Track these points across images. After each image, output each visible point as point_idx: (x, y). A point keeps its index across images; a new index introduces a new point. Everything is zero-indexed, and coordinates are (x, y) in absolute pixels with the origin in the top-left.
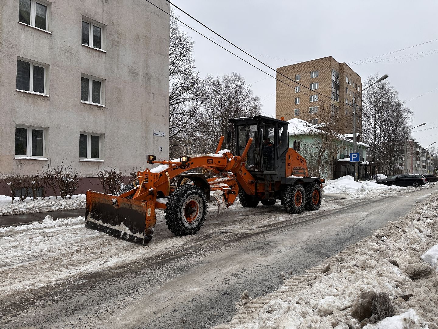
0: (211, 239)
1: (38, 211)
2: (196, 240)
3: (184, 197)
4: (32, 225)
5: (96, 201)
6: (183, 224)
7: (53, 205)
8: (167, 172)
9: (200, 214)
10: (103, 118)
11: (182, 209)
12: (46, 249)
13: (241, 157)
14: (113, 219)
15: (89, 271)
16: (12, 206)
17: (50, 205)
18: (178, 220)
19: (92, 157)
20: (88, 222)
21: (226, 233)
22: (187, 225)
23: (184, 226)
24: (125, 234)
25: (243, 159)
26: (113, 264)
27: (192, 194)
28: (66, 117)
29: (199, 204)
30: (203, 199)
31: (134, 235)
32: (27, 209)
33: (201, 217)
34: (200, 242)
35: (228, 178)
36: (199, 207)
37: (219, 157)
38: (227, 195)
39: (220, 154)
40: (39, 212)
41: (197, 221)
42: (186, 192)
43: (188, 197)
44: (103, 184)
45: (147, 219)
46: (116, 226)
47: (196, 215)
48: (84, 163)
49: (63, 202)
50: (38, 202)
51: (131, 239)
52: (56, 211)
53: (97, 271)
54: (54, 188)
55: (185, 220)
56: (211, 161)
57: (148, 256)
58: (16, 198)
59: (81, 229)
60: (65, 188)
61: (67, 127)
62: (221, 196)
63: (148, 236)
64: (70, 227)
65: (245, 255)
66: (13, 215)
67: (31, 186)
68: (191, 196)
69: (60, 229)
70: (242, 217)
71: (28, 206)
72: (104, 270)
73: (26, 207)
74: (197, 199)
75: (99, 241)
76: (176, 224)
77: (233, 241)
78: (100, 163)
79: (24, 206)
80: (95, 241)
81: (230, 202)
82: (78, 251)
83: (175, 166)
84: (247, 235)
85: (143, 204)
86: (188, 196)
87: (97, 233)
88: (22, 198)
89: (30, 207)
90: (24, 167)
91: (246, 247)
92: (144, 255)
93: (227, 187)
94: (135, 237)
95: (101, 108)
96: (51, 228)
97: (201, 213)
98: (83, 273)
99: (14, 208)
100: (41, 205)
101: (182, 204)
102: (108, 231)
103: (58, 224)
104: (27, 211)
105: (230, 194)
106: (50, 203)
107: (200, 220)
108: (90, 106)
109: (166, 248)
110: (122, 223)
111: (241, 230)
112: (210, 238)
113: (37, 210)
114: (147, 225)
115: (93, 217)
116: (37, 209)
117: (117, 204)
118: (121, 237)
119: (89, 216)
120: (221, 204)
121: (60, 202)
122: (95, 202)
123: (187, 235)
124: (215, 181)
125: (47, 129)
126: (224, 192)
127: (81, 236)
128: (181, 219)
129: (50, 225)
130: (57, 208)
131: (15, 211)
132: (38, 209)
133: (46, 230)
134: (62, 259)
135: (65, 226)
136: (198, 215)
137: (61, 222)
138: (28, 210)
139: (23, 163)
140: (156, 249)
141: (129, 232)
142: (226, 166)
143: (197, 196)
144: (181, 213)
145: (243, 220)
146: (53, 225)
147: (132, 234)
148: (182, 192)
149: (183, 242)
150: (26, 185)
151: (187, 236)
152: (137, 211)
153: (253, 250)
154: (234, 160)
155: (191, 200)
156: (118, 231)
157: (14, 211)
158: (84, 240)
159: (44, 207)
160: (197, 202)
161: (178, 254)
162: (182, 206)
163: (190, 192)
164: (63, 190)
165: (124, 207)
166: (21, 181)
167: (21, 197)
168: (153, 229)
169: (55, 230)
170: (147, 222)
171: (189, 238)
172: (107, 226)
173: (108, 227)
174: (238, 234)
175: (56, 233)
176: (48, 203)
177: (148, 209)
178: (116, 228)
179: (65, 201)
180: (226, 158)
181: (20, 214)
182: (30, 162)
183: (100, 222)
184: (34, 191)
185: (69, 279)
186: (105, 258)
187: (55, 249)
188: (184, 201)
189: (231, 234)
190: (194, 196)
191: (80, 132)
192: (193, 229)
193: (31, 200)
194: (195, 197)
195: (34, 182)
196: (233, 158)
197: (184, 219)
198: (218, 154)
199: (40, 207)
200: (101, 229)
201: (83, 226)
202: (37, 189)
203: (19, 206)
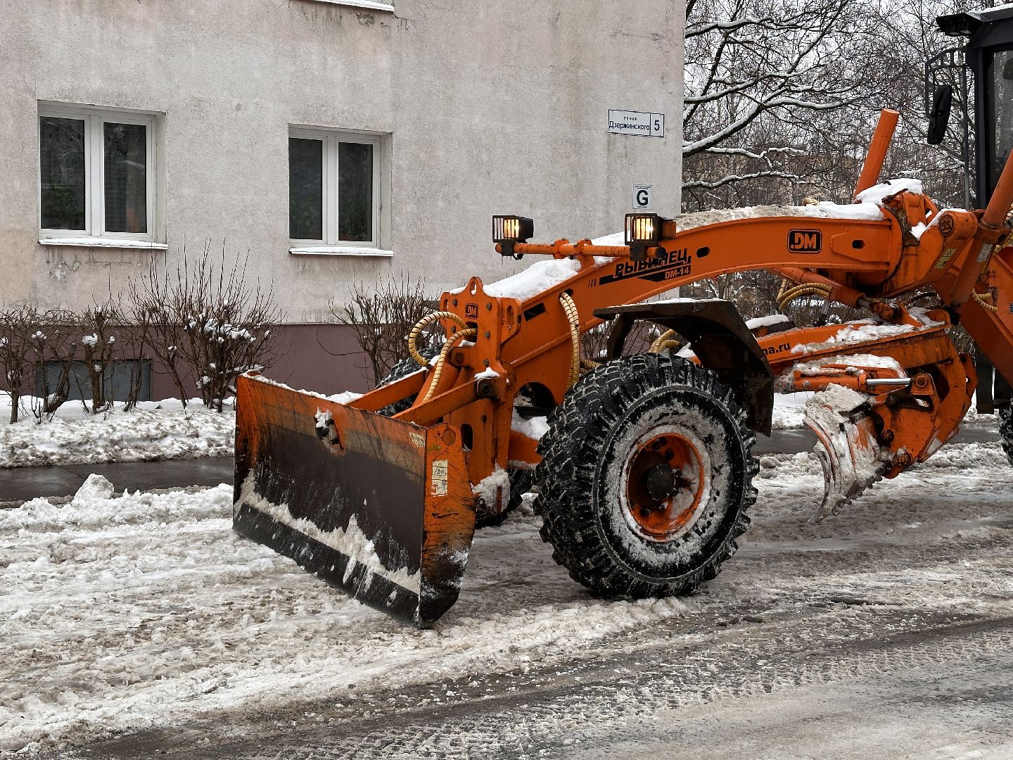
0: (754, 627)
1: (104, 457)
2: (677, 624)
3: (619, 413)
4: (25, 509)
5: (272, 422)
6: (616, 542)
7: (165, 435)
8: (570, 292)
9: (712, 503)
10: (384, 61)
11: (613, 470)
12: (23, 612)
13: (980, 216)
14: (326, 502)
15: (123, 722)
16: (8, 432)
17: (153, 432)
18: (592, 524)
19: (344, 235)
20: (245, 507)
21: (849, 602)
22: (640, 550)
23: (625, 554)
24: (360, 570)
25: (996, 226)
26: (242, 701)
27: (666, 399)
28: (233, 63)
29: (710, 451)
30: (729, 428)
31: (391, 576)
32: (62, 446)
33: (718, 517)
34: (687, 637)
35: (907, 328)
36: (707, 466)
37: (856, 218)
38: (886, 415)
39: (869, 205)
40: (110, 462)
41: (696, 535)
42: (631, 389)
43: (646, 416)
44: (373, 354)
45: (430, 509)
46: (332, 530)
47: (692, 509)
48: (308, 262)
49: (207, 422)
50: (109, 422)
51: (377, 595)
52: (175, 458)
53: (158, 722)
54: (173, 367)
55: (633, 524)
56: (807, 242)
57: (411, 675)
58: (29, 402)
59: (216, 538)
60: (213, 365)
61: (238, 108)
62: (841, 420)
63: (437, 587)
64: (174, 525)
65: (884, 721)
66: (11, 468)
67: (81, 355)
68: (662, 409)
69: (132, 533)
70: (984, 533)
71: (67, 435)
72: (189, 724)
73: (58, 438)
74: (694, 428)
75: (251, 595)
76: (580, 540)
77: (863, 646)
78: (376, 262)
79: (52, 434)
80: (234, 593)
81: (901, 451)
82: (142, 632)
83: (608, 264)
84: (958, 623)
85: (418, 439)
86: (645, 409)
87: (263, 556)
88: (50, 401)
89: (76, 437)
90: (77, 279)
91: (915, 683)
92: (397, 671)
93: (891, 373)
94: (392, 586)
95: (376, 16)
96: (97, 525)
97: (721, 499)
98: (91, 728)
99: (15, 440)
100: (119, 434)
101: (612, 449)
102: (303, 552)
103: (127, 513)
104: (62, 455)
105: (903, 412)
106: (152, 426)
107: (711, 531)
108: (329, 13)
109: (514, 650)
110: (353, 522)
111: (941, 598)
112: (750, 620)
113: (101, 450)
114: (432, 540)
115: (261, 489)
116: (103, 447)
117: (332, 434)
118: (345, 580)
119: (250, 483)
120: (842, 456)
121: (193, 422)
122: (269, 424)
123: (644, 596)
124: (831, 340)
125: (157, 118)
126: (872, 400)
127: (192, 567)
128: (606, 520)
129: (95, 516)
130: (176, 449)
131: (19, 451)
132: (105, 448)
133: (76, 534)
134: (60, 658)
135: (154, 523)
136: (702, 506)
137: (139, 505)
138: (65, 451)
139: (70, 263)
140: (466, 647)
141: (373, 564)
142: (897, 267)
143: (696, 411)
144: (603, 493)
145: (987, 544)
146: (105, 514)
147: (384, 570)
148: (612, 387)
149: (607, 629)
150: (64, 352)
151: (640, 602)
152: (400, 468)
153: (946, 700)
154: (937, 231)
155: (661, 431)
156: (338, 553)
157: (13, 453)
158: (193, 584)
159: (130, 440)
160: (697, 443)
161: (552, 683)
162: (610, 457)
163: (653, 389)
164: (210, 373)
165: (360, 451)
166: (39, 333)
167: (45, 395)
168: (462, 557)
169: (111, 534)
170: (431, 524)
171: (652, 610)
172: (305, 530)
173: (306, 534)
174: (912, 613)
175: (111, 549)
176: (143, 427)
177: (436, 463)
178: (331, 539)
179: (214, 421)
180: (895, 223)
181: (35, 467)
182: (98, 256)
183: (281, 513)
184: (95, 376)
185: (25, 749)
186: (229, 668)
187: (60, 613)
188: (618, 433)
189: (872, 610)
190: (676, 413)
191: (292, 128)
192: (676, 570)
193: (86, 409)
194: (684, 418)
195: (92, 339)
196: (935, 221)
197: (626, 521)
198: (860, 202)
199: (114, 443)
200: (283, 540)
201: (228, 524)
202: (104, 368)
203: (36, 434)
